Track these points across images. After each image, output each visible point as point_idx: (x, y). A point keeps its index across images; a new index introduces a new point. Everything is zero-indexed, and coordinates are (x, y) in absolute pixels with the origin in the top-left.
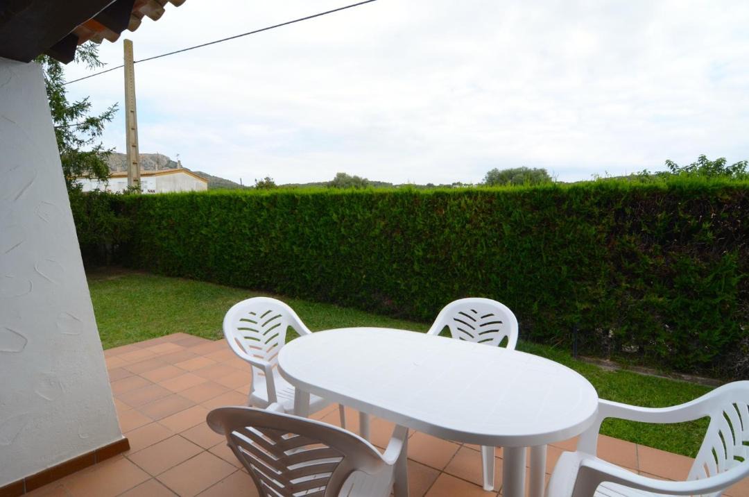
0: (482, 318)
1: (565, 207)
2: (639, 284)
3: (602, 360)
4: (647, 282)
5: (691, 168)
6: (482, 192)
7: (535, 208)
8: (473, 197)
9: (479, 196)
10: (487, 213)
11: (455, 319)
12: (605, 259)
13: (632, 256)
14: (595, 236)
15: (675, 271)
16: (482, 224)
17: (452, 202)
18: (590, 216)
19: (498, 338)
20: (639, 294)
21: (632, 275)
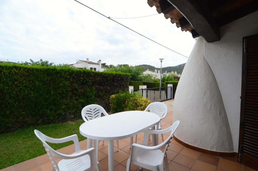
0: (93, 110)
1: (59, 75)
2: (77, 97)
3: (68, 122)
4: (79, 96)
5: (38, 62)
6: (23, 67)
7: (48, 75)
8: (18, 69)
9: (22, 69)
10: (27, 77)
11: (86, 114)
12: (69, 91)
13: (76, 90)
14: (67, 84)
15: (85, 92)
16: (24, 81)
17: (5, 71)
18: (66, 78)
19: (100, 114)
20: (77, 100)
21: (76, 95)
